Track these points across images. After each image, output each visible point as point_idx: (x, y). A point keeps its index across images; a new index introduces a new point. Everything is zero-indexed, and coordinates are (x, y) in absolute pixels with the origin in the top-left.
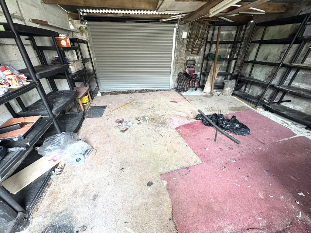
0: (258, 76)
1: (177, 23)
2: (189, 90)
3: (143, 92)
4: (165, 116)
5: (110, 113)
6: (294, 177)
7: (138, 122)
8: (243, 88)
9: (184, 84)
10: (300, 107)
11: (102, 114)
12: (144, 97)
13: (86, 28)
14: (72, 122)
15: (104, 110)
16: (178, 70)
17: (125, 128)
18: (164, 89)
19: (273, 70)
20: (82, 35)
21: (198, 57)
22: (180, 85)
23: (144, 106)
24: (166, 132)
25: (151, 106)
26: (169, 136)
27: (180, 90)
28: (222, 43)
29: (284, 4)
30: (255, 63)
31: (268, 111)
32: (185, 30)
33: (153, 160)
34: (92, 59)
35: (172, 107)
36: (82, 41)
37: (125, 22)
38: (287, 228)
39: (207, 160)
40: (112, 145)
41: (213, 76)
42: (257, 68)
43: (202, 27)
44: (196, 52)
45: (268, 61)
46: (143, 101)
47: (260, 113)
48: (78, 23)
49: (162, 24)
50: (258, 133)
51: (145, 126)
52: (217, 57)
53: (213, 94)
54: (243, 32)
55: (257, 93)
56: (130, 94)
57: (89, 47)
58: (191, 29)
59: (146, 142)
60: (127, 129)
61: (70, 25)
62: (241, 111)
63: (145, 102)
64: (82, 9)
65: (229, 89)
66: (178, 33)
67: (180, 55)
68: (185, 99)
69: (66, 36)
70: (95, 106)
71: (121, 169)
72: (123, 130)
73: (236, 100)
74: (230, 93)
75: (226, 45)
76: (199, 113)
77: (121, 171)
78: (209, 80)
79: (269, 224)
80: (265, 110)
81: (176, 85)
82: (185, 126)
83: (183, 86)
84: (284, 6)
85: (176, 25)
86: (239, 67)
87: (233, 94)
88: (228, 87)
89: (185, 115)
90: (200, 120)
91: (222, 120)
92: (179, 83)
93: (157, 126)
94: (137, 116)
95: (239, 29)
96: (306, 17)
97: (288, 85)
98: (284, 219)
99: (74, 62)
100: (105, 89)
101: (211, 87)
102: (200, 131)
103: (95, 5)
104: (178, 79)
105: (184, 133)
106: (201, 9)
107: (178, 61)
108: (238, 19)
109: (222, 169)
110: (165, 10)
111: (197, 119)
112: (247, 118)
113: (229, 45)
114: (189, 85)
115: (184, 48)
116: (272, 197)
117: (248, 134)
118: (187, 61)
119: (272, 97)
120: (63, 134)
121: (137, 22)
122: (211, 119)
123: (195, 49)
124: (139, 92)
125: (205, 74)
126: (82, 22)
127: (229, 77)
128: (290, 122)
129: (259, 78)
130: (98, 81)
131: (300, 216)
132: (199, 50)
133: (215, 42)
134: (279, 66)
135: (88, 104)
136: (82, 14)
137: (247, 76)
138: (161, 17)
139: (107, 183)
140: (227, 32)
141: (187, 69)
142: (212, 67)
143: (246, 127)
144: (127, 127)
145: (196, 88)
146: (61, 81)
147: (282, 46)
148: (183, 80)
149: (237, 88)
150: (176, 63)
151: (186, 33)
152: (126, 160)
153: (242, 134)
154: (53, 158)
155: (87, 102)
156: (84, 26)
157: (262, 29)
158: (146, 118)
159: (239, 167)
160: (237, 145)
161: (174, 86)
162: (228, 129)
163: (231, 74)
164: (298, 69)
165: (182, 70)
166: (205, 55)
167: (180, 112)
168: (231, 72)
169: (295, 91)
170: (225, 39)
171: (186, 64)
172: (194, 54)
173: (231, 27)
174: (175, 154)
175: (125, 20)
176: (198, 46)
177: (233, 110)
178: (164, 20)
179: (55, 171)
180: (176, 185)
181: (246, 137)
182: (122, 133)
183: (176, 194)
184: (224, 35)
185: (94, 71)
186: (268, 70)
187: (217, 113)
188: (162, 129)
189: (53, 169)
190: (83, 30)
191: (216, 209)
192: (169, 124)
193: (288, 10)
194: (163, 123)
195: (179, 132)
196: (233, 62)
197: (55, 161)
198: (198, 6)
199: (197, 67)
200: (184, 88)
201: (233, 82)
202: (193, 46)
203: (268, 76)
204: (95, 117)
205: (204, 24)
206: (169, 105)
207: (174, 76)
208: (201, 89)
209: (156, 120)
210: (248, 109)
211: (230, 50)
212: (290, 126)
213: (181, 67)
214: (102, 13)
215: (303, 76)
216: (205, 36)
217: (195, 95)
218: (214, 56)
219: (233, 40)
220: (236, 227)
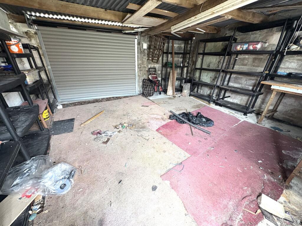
0: (205, 79)
1: (138, 35)
2: (154, 95)
3: (111, 100)
4: (143, 120)
5: (82, 125)
6: (252, 150)
7: (118, 130)
8: (196, 89)
9: (150, 89)
10: (236, 101)
11: (73, 128)
12: (114, 104)
13: (36, 33)
14: (36, 143)
15: (73, 124)
16: (142, 76)
17: (106, 139)
18: (131, 95)
19: (215, 74)
20: (30, 40)
21: (158, 65)
22: (146, 91)
23: (117, 113)
24: (149, 135)
25: (125, 113)
26: (154, 138)
27: (146, 95)
28: (176, 53)
29: (216, 28)
30: (201, 69)
31: (217, 105)
32: (145, 42)
33: (148, 164)
34: (46, 68)
35: (145, 112)
36: (33, 47)
37: (85, 30)
38: (263, 189)
39: (193, 152)
40: (98, 159)
41: (173, 81)
42: (204, 73)
43: (159, 40)
44: (156, 61)
45: (211, 68)
46: (115, 108)
47: (213, 107)
48: (23, 27)
49: (124, 35)
50: (219, 123)
51: (126, 133)
52: (174, 65)
53: (175, 96)
54: (189, 46)
55: (207, 93)
56: (97, 103)
57: (41, 54)
58: (150, 41)
59: (134, 149)
60: (108, 140)
61: (11, 28)
62: (201, 108)
63: (117, 109)
64: (30, 12)
65: (186, 91)
66: (139, 44)
67: (143, 63)
68: (154, 102)
69: (17, 41)
70: (59, 121)
71: (119, 183)
72: (105, 141)
73: (194, 100)
74: (188, 94)
75: (179, 55)
76: (171, 114)
77: (120, 184)
78: (170, 84)
79: (252, 189)
80: (216, 105)
81: (142, 91)
82: (163, 126)
83: (149, 91)
84: (215, 29)
85: (137, 37)
86: (190, 73)
87: (190, 95)
88: (185, 89)
89: (160, 117)
90: (174, 119)
91: (191, 117)
92: (145, 88)
93: (138, 131)
94: (115, 124)
95: (186, 44)
96: (231, 38)
97: (227, 85)
98: (259, 183)
99: (29, 71)
100: (66, 100)
101: (172, 91)
102: (178, 129)
103: (54, 9)
104: (143, 85)
105: (165, 133)
106: (162, 25)
107: (142, 69)
108: (185, 36)
109: (206, 157)
110: (131, 23)
111: (171, 119)
112: (207, 113)
113: (181, 55)
114: (154, 90)
115: (146, 57)
116: (246, 169)
117: (213, 125)
118: (149, 69)
119: (218, 95)
120: (33, 159)
121: (98, 31)
122: (183, 118)
123: (154, 58)
124: (106, 101)
125: (166, 79)
126: (30, 25)
127: (184, 81)
128: (233, 112)
129: (206, 81)
130: (56, 92)
131: (266, 177)
132: (158, 59)
133: (171, 53)
134: (220, 72)
135: (48, 119)
136: (29, 17)
137: (197, 80)
138: (122, 29)
139: (110, 202)
140: (178, 45)
141: (150, 75)
142: (171, 74)
143: (210, 120)
144: (108, 137)
145: (160, 92)
146: (8, 95)
147: (218, 57)
148: (147, 86)
149: (192, 90)
150: (140, 71)
151: (146, 44)
152: (121, 171)
153: (209, 126)
154: (25, 194)
155: (47, 117)
156: (32, 31)
157: (202, 45)
158: (124, 125)
159: (218, 152)
160: (209, 135)
161: (140, 92)
162: (198, 124)
163: (185, 79)
164: (231, 73)
165: (145, 77)
166: (164, 63)
167: (154, 115)
168: (185, 77)
169: (233, 89)
170: (177, 51)
171: (149, 71)
172: (154, 62)
173: (180, 41)
174: (166, 153)
175: (85, 28)
176: (157, 56)
177: (195, 108)
178: (127, 32)
179: (32, 210)
180: (178, 181)
181: (212, 128)
182: (105, 145)
183: (181, 189)
184: (176, 47)
185: (49, 81)
186: (212, 74)
187: (185, 111)
188: (145, 133)
189: (29, 208)
190: (31, 34)
191: (217, 192)
192: (149, 127)
193: (218, 32)
194: (143, 127)
195: (160, 133)
196: (185, 69)
197: (29, 197)
198: (159, 23)
199: (158, 74)
200: (150, 93)
201: (189, 85)
202: (153, 56)
203: (213, 79)
204: (64, 133)
205: (161, 37)
206: (141, 110)
207: (139, 82)
208: (164, 93)
209: (135, 126)
210: (205, 106)
211: (182, 59)
212: (235, 114)
213: (145, 74)
214: (56, 18)
215: (235, 79)
216: (162, 47)
217: (161, 98)
218: (172, 64)
219: (183, 52)
220: (234, 201)
